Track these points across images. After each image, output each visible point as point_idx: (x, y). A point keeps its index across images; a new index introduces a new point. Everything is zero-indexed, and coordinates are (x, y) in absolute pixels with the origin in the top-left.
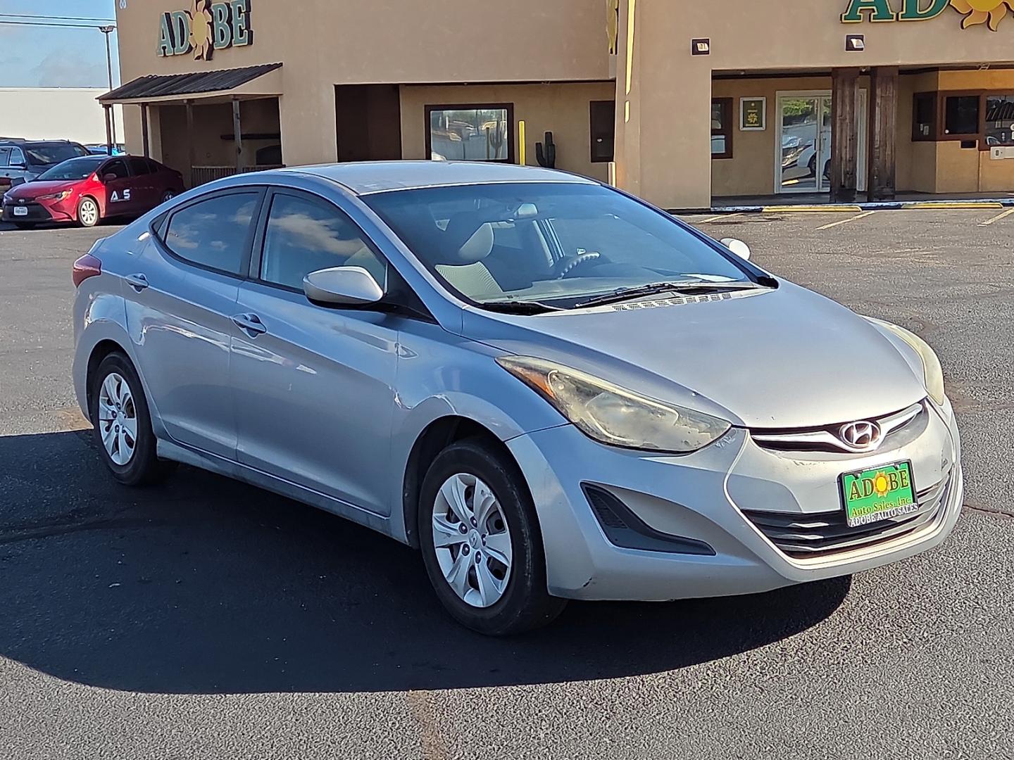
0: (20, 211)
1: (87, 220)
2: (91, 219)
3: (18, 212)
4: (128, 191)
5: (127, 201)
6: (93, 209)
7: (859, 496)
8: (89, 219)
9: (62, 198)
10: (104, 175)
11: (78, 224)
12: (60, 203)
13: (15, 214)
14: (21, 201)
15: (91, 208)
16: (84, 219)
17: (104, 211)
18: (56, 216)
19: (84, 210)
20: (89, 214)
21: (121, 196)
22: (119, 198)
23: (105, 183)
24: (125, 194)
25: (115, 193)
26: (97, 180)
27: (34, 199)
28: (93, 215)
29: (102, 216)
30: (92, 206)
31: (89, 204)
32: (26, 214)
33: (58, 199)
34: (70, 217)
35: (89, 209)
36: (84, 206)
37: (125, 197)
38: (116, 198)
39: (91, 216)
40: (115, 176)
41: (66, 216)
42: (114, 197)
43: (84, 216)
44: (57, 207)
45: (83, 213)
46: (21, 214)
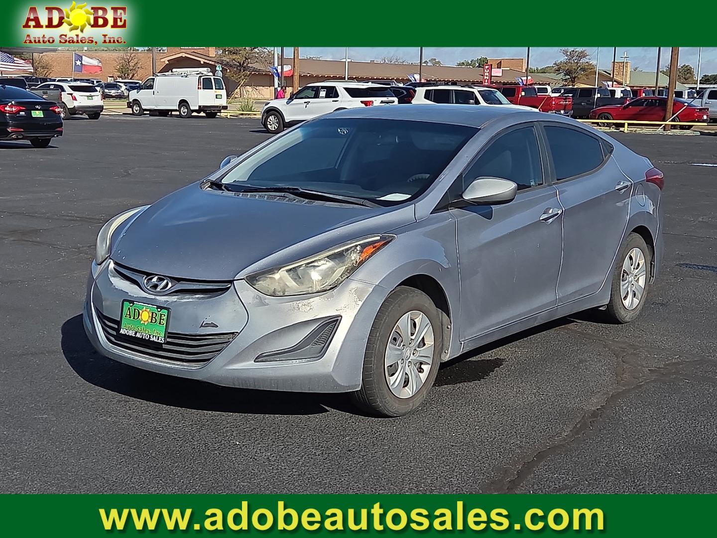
7: (130, 317)
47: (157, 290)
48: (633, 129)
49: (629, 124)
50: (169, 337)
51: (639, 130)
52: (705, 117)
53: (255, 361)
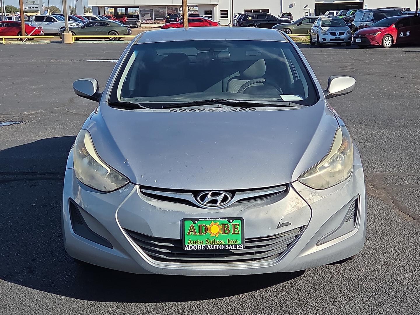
0: (359, 40)
1: (386, 45)
2: (388, 45)
3: (358, 40)
4: (409, 32)
5: (408, 36)
6: (390, 40)
7: (195, 233)
8: (387, 45)
9: (376, 35)
10: (398, 25)
11: (382, 46)
12: (375, 37)
13: (357, 41)
14: (359, 36)
15: (389, 40)
16: (385, 44)
17: (396, 41)
18: (372, 43)
19: (385, 40)
20: (388, 42)
21: (405, 34)
22: (404, 36)
23: (398, 28)
24: (407, 33)
25: (402, 33)
26: (394, 27)
27: (364, 35)
28: (390, 43)
29: (394, 43)
30: (390, 39)
31: (389, 38)
32: (361, 42)
33: (375, 36)
34: (378, 44)
35: (388, 40)
36: (386, 39)
37: (407, 35)
38: (403, 35)
39: (389, 43)
40: (403, 25)
41: (377, 43)
42: (402, 35)
43: (385, 43)
44: (373, 39)
45: (385, 42)
46: (359, 42)
47: (217, 205)
48: (9, 41)
49: (5, 39)
50: (246, 242)
51: (12, 42)
52: (42, 32)
53: (316, 246)
